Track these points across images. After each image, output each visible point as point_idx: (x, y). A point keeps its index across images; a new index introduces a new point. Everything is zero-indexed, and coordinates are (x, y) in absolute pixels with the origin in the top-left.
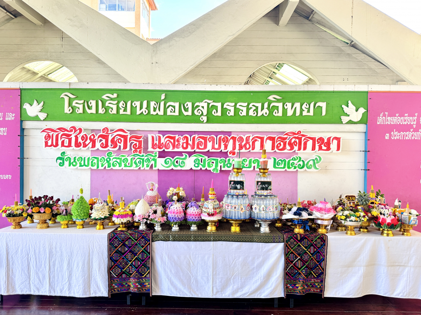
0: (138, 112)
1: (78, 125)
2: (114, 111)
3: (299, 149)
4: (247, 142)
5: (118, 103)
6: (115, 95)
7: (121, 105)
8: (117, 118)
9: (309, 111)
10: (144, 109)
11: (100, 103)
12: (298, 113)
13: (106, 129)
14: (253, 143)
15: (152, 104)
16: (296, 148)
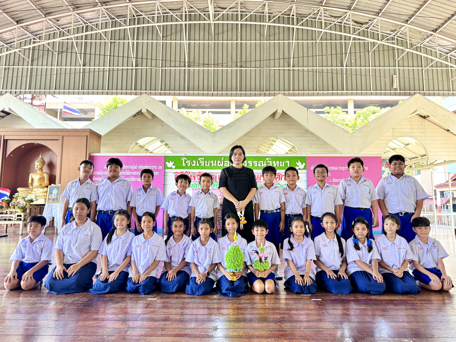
0: (213, 165)
1: (188, 170)
2: (203, 165)
3: (279, 180)
4: (258, 177)
5: (205, 161)
6: (204, 158)
7: (206, 162)
8: (204, 167)
9: (282, 165)
10: (215, 164)
11: (197, 162)
12: (278, 165)
13: (200, 172)
14: (260, 177)
15: (218, 162)
16: (278, 180)
